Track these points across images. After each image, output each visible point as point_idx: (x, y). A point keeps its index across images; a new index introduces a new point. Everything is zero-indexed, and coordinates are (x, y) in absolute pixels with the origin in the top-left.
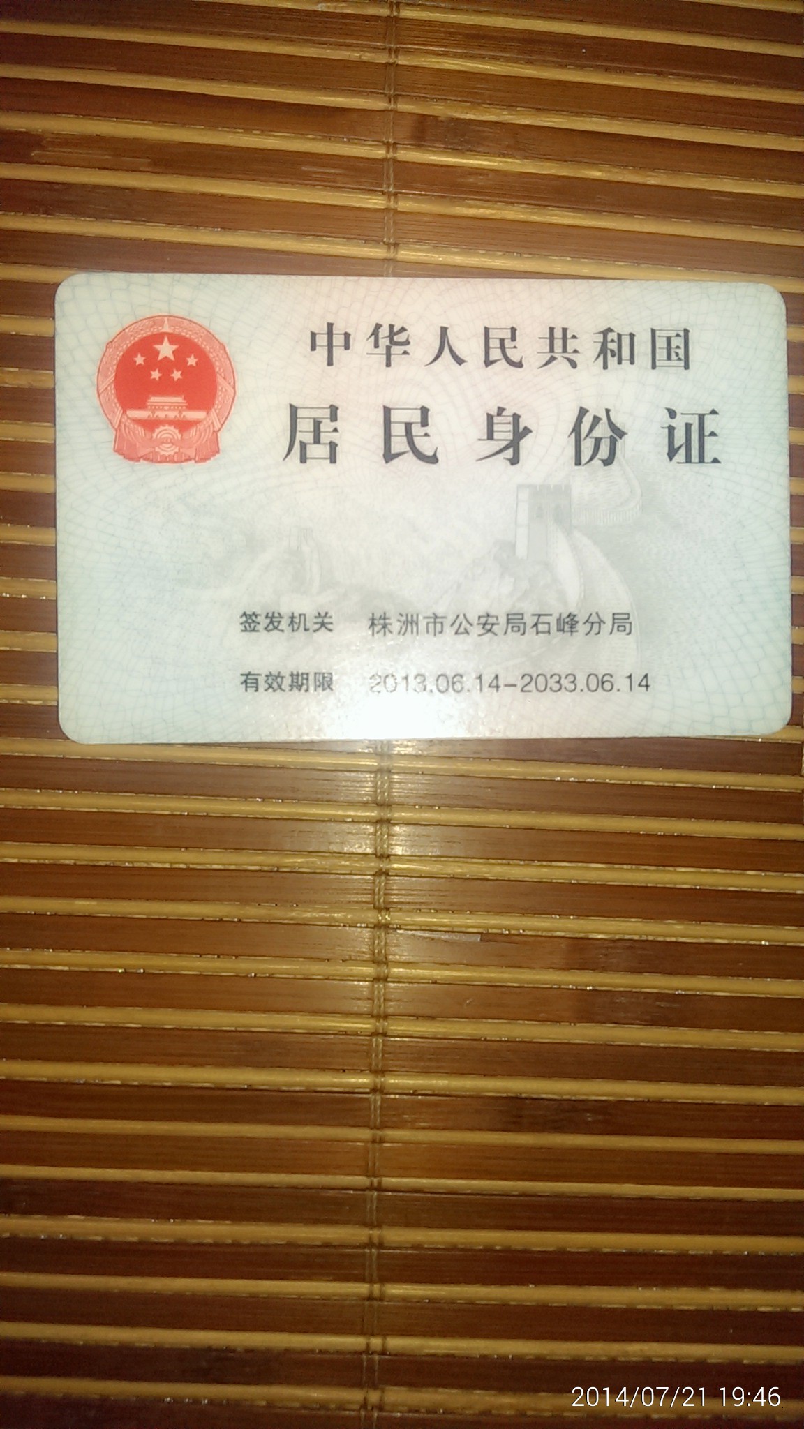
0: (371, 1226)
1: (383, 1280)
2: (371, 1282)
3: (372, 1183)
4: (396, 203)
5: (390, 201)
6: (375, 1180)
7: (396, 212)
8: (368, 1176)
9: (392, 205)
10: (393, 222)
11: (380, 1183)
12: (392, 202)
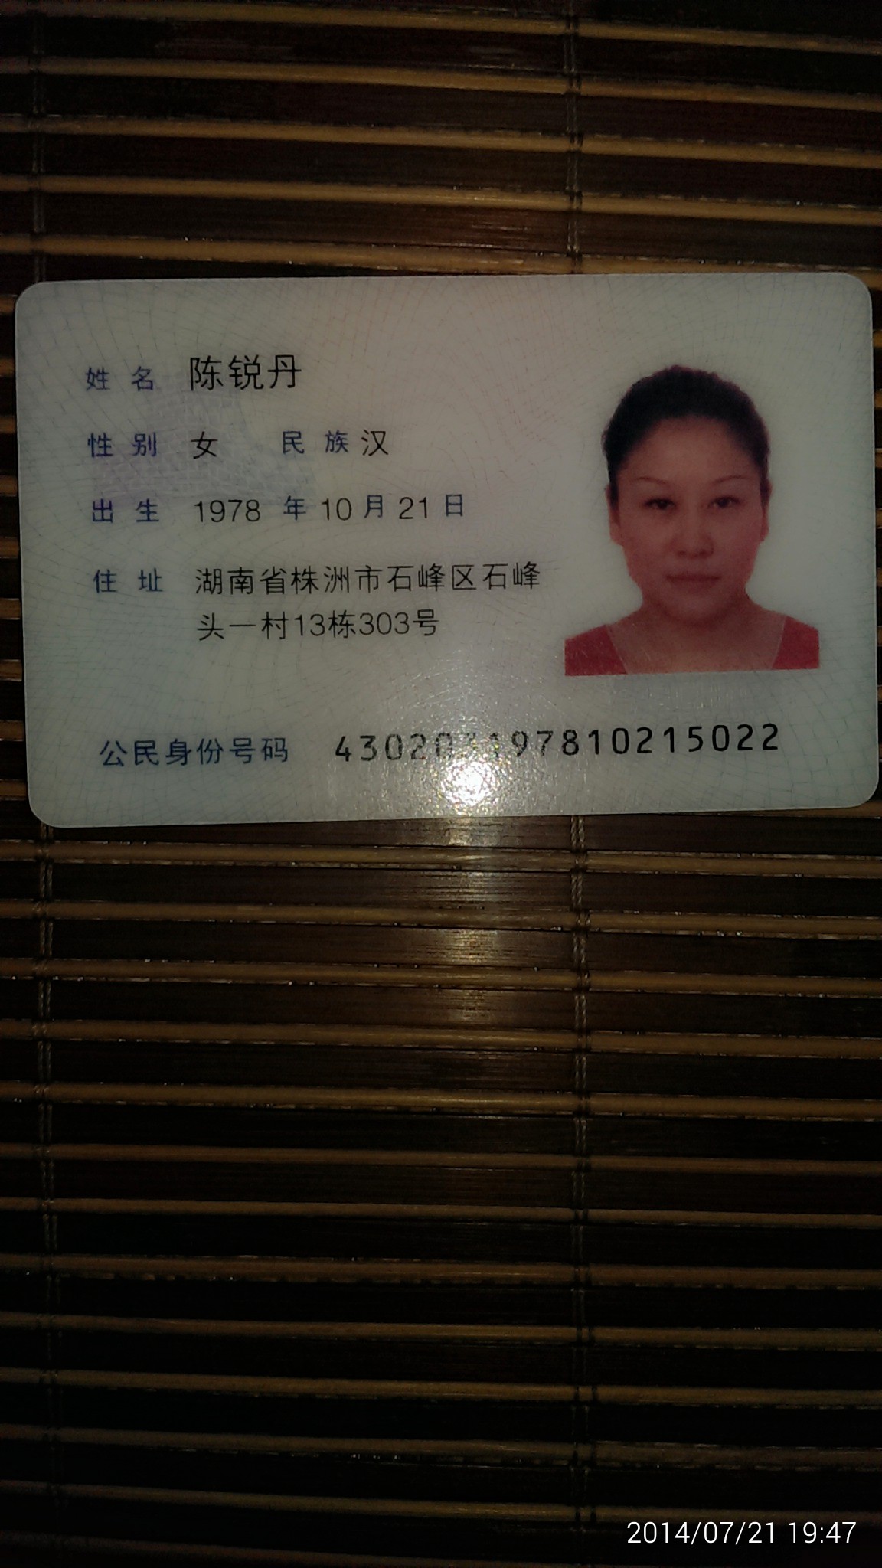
0: (576, 1263)
1: (592, 1324)
2: (580, 1326)
3: (577, 1215)
4: (579, 86)
5: (571, 85)
6: (581, 1213)
7: (579, 97)
8: (572, 1208)
9: (575, 88)
10: (577, 109)
11: (586, 1215)
12: (574, 86)
